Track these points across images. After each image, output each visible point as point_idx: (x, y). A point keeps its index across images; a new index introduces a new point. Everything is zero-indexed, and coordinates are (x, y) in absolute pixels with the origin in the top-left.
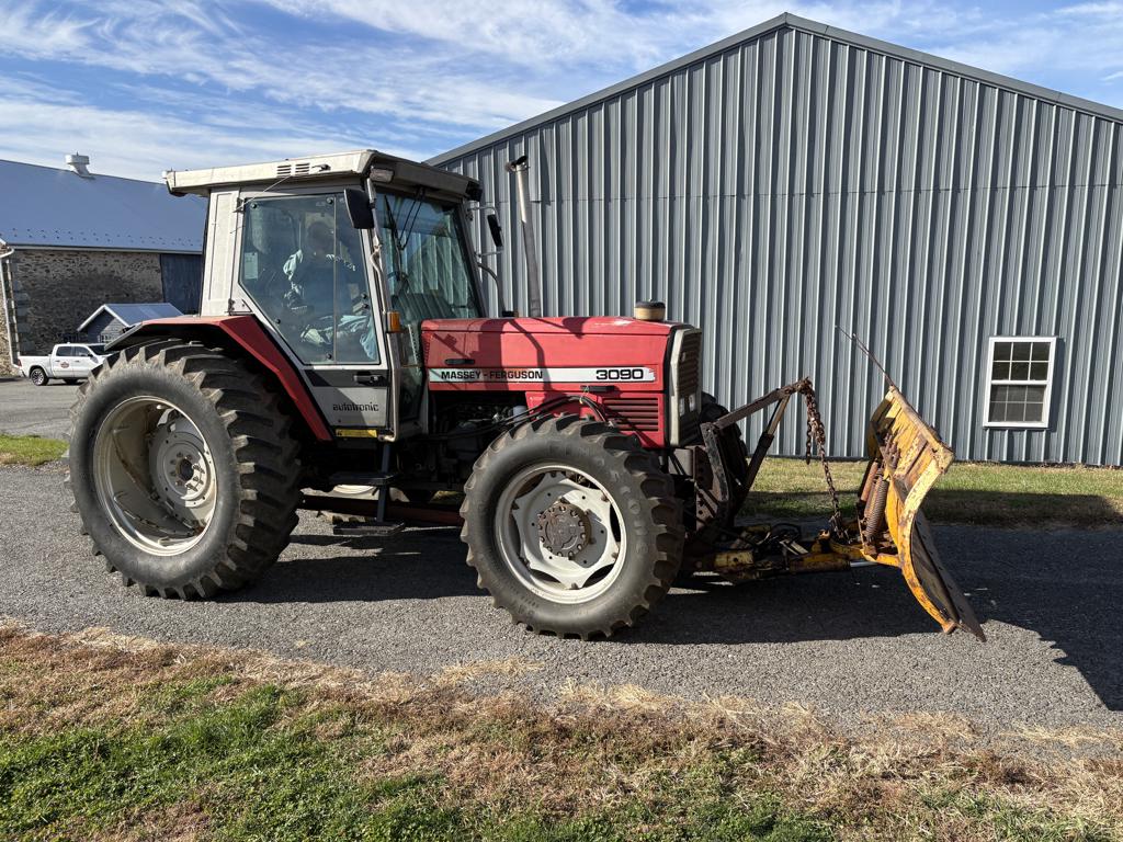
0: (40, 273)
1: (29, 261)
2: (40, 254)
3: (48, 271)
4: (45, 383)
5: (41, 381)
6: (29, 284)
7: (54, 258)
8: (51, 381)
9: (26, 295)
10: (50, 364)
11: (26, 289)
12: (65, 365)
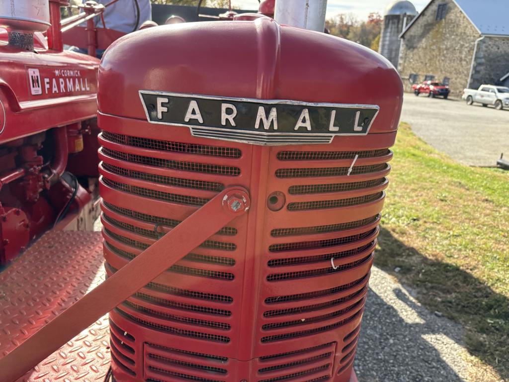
0: (494, 49)
1: (490, 43)
2: (497, 39)
3: (498, 49)
4: (471, 104)
5: (469, 103)
6: (487, 55)
7: (505, 42)
8: (474, 104)
9: (483, 60)
10: (476, 95)
11: (484, 57)
12: (482, 96)
